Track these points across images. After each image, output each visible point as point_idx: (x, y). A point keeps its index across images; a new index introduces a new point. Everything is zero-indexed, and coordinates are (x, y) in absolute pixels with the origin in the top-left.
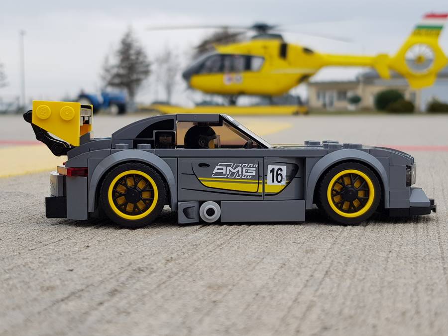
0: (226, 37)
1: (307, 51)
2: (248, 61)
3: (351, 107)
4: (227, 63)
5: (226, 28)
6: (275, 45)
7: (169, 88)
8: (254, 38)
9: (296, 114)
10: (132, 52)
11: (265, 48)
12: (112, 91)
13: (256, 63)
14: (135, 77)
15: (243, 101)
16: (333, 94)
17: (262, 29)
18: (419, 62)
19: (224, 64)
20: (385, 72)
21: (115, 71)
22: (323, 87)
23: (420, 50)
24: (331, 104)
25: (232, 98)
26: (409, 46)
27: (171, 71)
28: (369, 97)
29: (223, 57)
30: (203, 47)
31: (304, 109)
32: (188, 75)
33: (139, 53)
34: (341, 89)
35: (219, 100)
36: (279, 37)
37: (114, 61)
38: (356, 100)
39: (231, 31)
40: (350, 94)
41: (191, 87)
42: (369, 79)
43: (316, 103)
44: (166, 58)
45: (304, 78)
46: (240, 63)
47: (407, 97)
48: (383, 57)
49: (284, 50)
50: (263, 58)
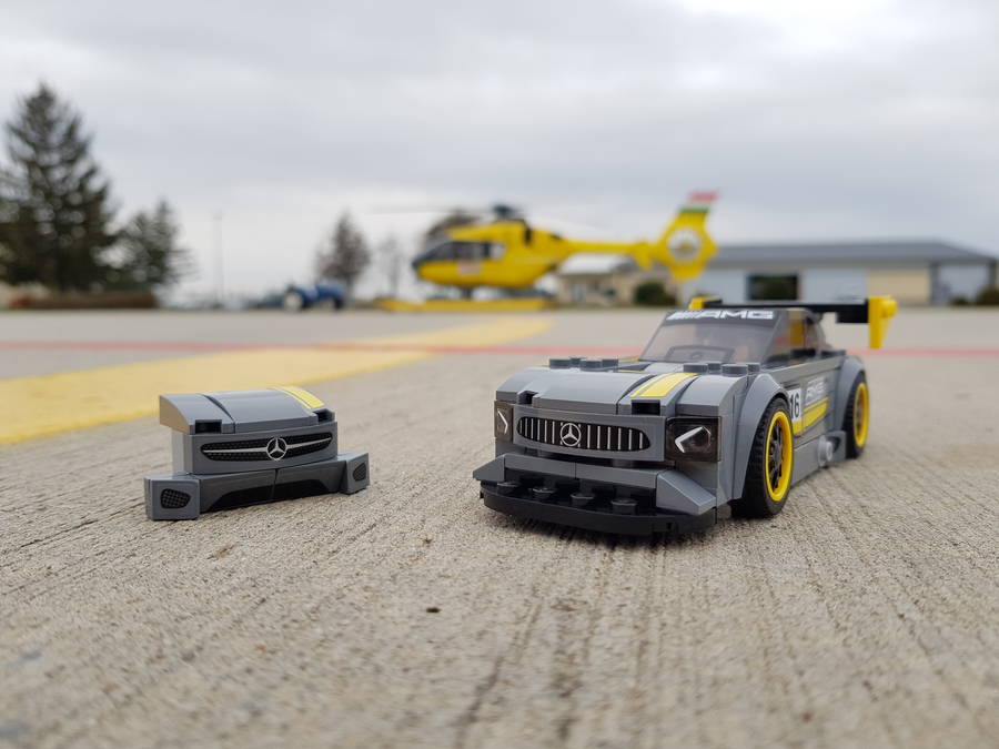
0: (459, 220)
1: (556, 238)
2: (486, 248)
3: (603, 301)
4: (463, 251)
5: (458, 211)
6: (517, 230)
7: (394, 278)
8: (495, 222)
9: (543, 309)
10: (351, 239)
11: (507, 234)
12: (326, 284)
13: (496, 251)
15: (482, 295)
16: (583, 288)
17: (503, 212)
18: (685, 250)
19: (459, 252)
20: (644, 261)
21: (331, 261)
22: (574, 279)
23: (686, 235)
24: (581, 297)
25: (467, 290)
26: (671, 231)
27: (396, 261)
28: (626, 288)
29: (458, 244)
30: (435, 232)
31: (551, 302)
32: (418, 264)
33: (358, 240)
34: (594, 281)
35: (453, 293)
36: (522, 221)
37: (328, 247)
38: (611, 293)
39: (468, 214)
40: (604, 286)
41: (421, 277)
42: (625, 269)
43: (565, 296)
44: (390, 245)
45: (552, 269)
46: (478, 250)
47: (668, 288)
48: (642, 245)
49: (528, 235)
50: (503, 246)
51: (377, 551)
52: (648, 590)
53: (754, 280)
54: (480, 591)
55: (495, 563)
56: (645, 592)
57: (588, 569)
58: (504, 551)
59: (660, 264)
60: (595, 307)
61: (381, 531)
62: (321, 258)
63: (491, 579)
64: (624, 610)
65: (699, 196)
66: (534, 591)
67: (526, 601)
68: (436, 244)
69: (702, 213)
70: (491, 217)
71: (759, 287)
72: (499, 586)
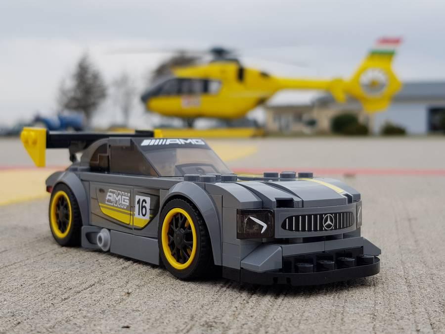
0: (183, 61)
1: (264, 75)
2: (205, 85)
3: (307, 130)
4: (185, 87)
5: (182, 52)
6: (232, 69)
7: (126, 111)
8: (212, 62)
9: (254, 136)
10: (89, 76)
11: (223, 72)
12: (68, 114)
13: (214, 87)
14: (92, 100)
15: (201, 124)
16: (288, 118)
17: (219, 53)
18: (374, 86)
19: (182, 87)
20: (340, 96)
21: (72, 94)
22: (280, 111)
23: (374, 74)
24: (287, 126)
25: (189, 121)
26: (363, 70)
27: (128, 95)
28: (324, 119)
29: (181, 81)
30: (161, 71)
31: (262, 132)
32: (146, 98)
33: (96, 77)
34: (297, 112)
35: (177, 123)
36: (235, 61)
37: (70, 84)
38: (312, 123)
39: (189, 55)
40: (306, 117)
41: (149, 110)
42: (324, 102)
43: (273, 126)
44: (123, 81)
45: (262, 102)
46: (198, 87)
47: (361, 119)
48: (338, 81)
49: (241, 74)
50: (220, 82)
51: (94, 298)
52: (265, 317)
53: (433, 111)
54: (157, 318)
55: (171, 304)
56: (263, 318)
57: (230, 307)
58: (178, 298)
59: (353, 98)
60: (299, 135)
61: (98, 287)
62: (63, 92)
63: (166, 312)
64: (245, 326)
65: (385, 41)
66: (192, 318)
67: (186, 322)
68: (161, 81)
69: (389, 55)
70: (209, 57)
71: (438, 118)
72: (170, 315)
